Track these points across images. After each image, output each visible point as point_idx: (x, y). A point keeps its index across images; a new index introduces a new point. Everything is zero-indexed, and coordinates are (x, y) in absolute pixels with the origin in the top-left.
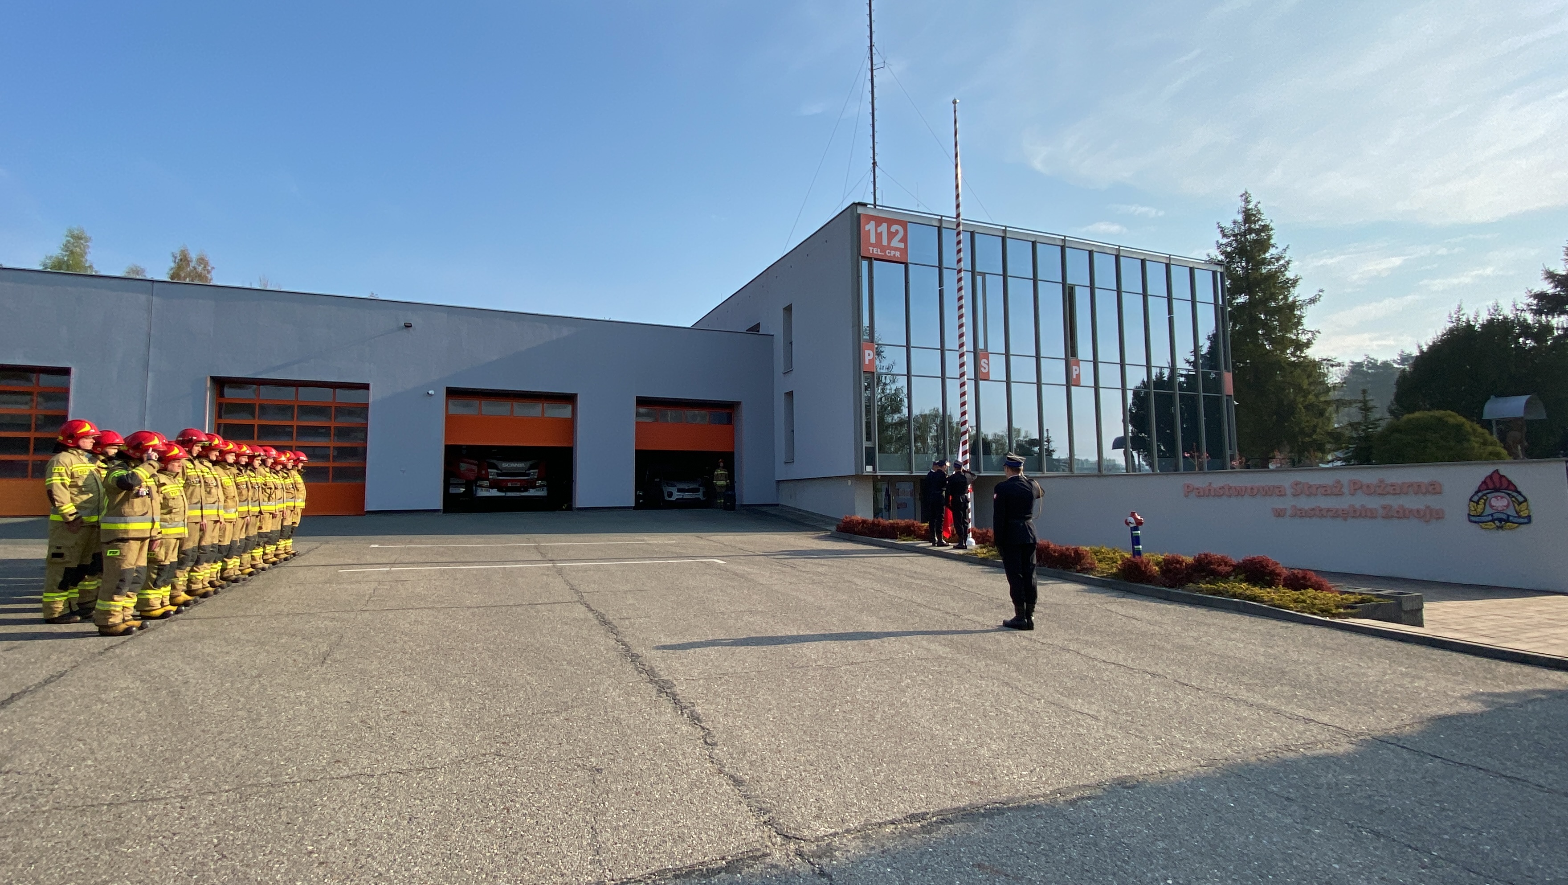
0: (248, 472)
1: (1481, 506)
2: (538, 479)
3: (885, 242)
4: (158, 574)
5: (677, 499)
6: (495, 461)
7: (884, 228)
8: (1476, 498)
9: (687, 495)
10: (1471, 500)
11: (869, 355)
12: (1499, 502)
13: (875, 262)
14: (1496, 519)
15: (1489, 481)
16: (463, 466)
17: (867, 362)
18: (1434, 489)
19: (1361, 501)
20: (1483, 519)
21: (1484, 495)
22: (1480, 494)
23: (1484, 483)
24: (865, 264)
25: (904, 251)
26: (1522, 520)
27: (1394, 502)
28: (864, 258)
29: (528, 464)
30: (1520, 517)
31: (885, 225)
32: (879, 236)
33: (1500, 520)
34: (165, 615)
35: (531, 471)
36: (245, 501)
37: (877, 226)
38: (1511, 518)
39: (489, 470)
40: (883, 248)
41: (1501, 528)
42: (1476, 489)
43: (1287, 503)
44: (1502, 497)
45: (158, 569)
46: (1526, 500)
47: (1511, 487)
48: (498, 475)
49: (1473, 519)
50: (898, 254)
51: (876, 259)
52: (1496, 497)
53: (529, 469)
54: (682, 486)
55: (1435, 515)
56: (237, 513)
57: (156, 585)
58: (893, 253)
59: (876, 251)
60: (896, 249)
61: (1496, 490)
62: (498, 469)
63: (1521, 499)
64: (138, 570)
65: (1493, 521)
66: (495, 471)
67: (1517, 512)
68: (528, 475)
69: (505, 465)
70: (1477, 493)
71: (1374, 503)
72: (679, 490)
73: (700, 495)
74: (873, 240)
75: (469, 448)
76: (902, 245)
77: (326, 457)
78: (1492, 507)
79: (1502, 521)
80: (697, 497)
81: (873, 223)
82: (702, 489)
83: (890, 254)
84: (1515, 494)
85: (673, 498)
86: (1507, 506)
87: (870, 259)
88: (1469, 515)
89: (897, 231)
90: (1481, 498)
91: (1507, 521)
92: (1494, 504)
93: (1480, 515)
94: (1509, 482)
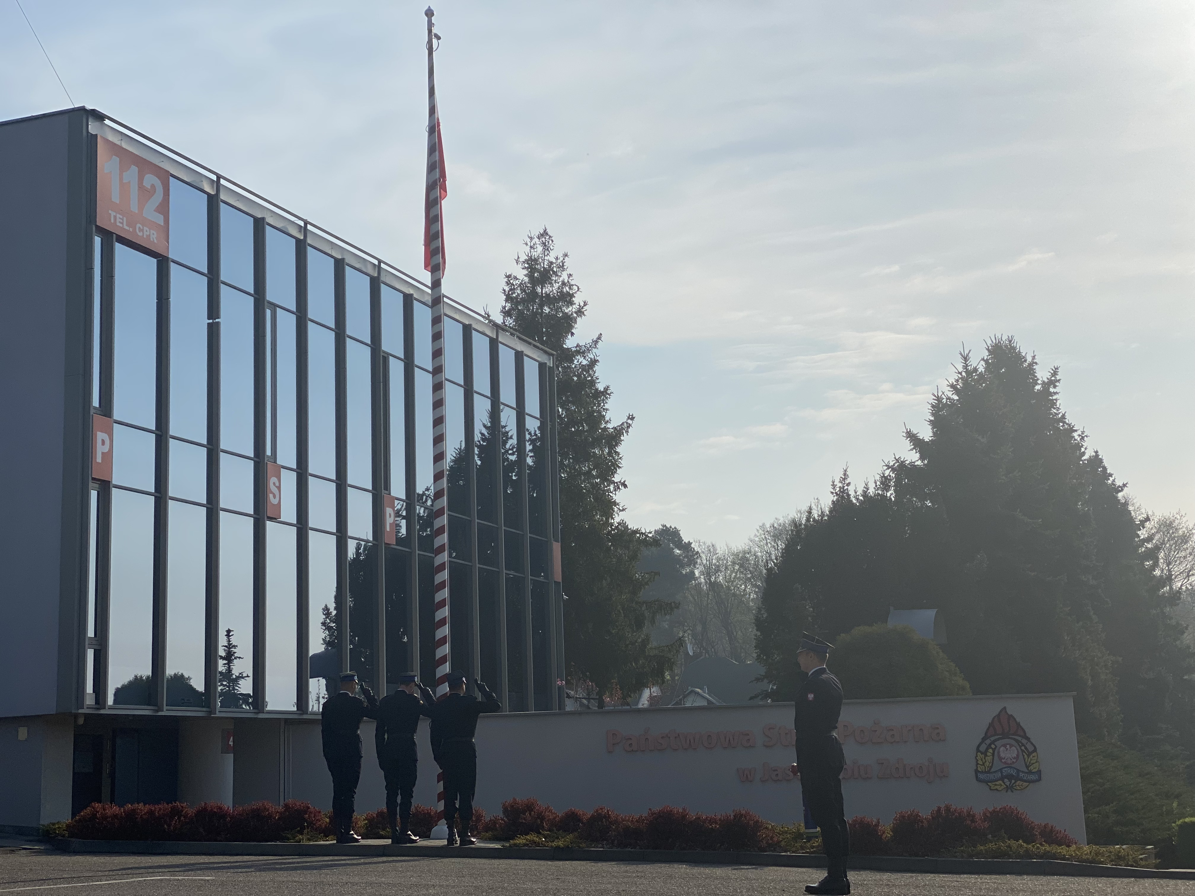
1: (989, 759)
8: (983, 748)
10: (977, 750)
11: (104, 442)
12: (1008, 752)
14: (1004, 776)
15: (995, 723)
17: (99, 459)
18: (938, 734)
20: (992, 777)
21: (993, 742)
22: (988, 742)
23: (991, 725)
24: (97, 243)
26: (1033, 777)
28: (100, 230)
30: (1030, 772)
33: (1010, 777)
38: (1021, 775)
41: (1008, 788)
42: (983, 735)
44: (1011, 746)
46: (1035, 750)
47: (1020, 731)
49: (981, 776)
51: (118, 239)
52: (1004, 746)
55: (939, 773)
59: (118, 222)
61: (1004, 735)
63: (1031, 749)
65: (1002, 779)
67: (1027, 767)
70: (984, 739)
78: (1000, 759)
79: (1012, 779)
84: (1024, 741)
86: (1017, 758)
87: (109, 235)
88: (977, 771)
89: (153, 186)
90: (989, 746)
91: (1017, 779)
92: (1002, 755)
93: (989, 772)
94: (1018, 724)
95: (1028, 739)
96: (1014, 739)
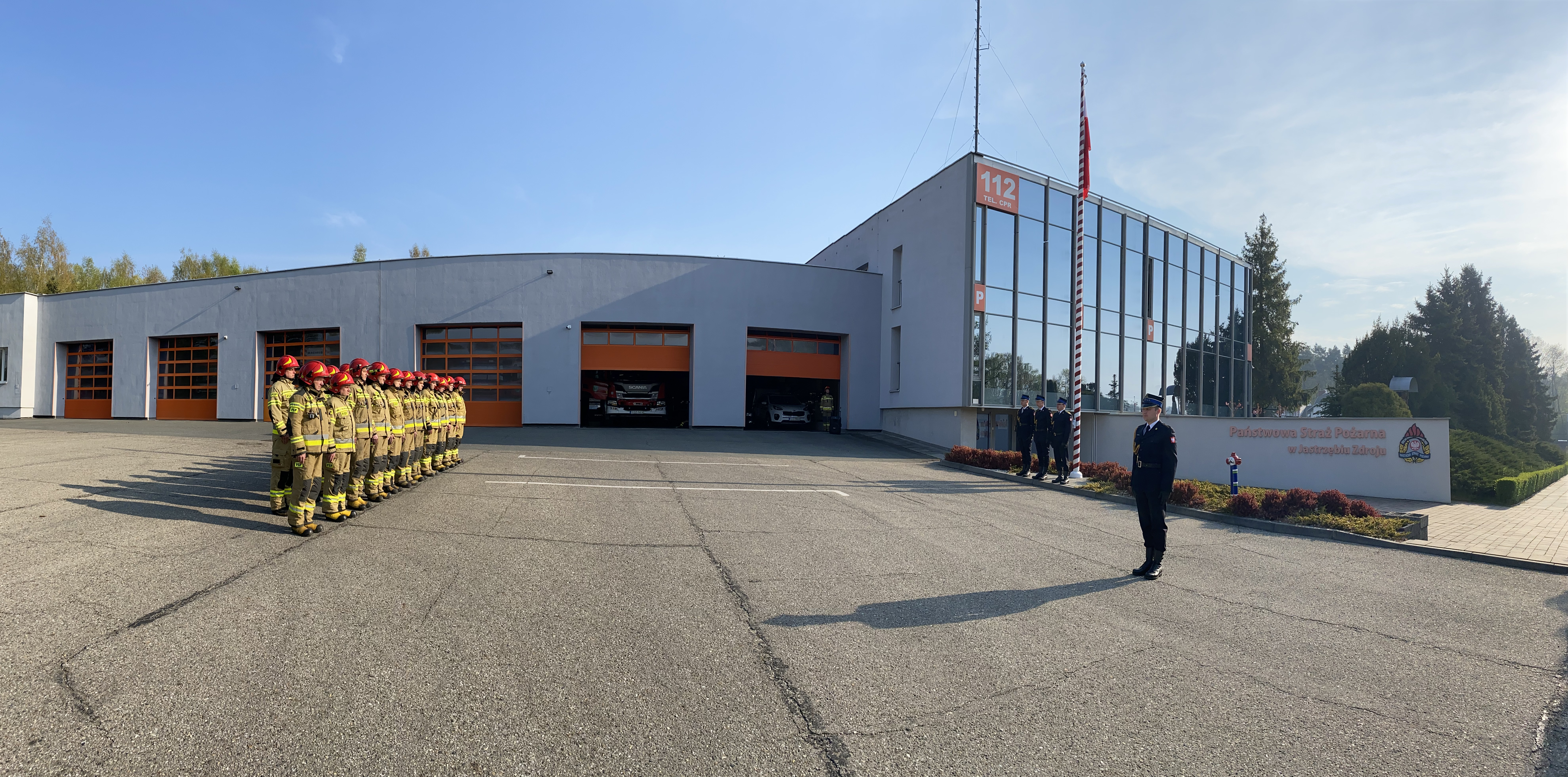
0: (415, 394)
1: (1406, 447)
2: (658, 400)
3: (999, 193)
4: (335, 483)
5: (783, 421)
6: (621, 384)
7: (997, 179)
8: (1403, 442)
9: (793, 418)
10: (1401, 443)
11: (980, 295)
12: (1415, 445)
13: (988, 211)
14: (1413, 456)
15: (1410, 431)
16: (596, 388)
17: (978, 303)
18: (1381, 435)
19: (1341, 442)
20: (1406, 456)
21: (1408, 440)
22: (1406, 439)
23: (1408, 431)
24: (979, 210)
25: (1016, 203)
26: (1426, 457)
27: (1359, 443)
28: (979, 204)
29: (650, 386)
30: (1425, 454)
31: (999, 177)
32: (993, 186)
33: (1415, 456)
34: (340, 519)
35: (653, 393)
36: (412, 418)
37: (992, 177)
38: (1421, 455)
39: (617, 392)
40: (997, 198)
41: (1415, 461)
42: (1403, 436)
43: (1296, 443)
44: (1417, 442)
45: (336, 478)
46: (1428, 444)
47: (1422, 435)
48: (624, 396)
49: (1401, 455)
50: (1009, 205)
51: (990, 207)
52: (1414, 441)
53: (651, 391)
54: (791, 410)
55: (1380, 453)
56: (404, 429)
57: (335, 493)
58: (1005, 203)
59: (989, 200)
60: (1008, 200)
61: (1414, 437)
62: (624, 391)
63: (1426, 443)
64: (316, 480)
65: (1411, 457)
66: (622, 392)
67: (1424, 452)
68: (650, 396)
69: (631, 387)
70: (1404, 438)
71: (1348, 444)
72: (785, 413)
73: (804, 418)
74: (987, 189)
75: (601, 372)
76: (1013, 198)
77: (494, 382)
78: (1411, 447)
79: (1416, 457)
80: (802, 419)
81: (988, 173)
82: (806, 413)
83: (1003, 204)
84: (1423, 440)
85: (780, 420)
86: (1419, 447)
87: (983, 206)
88: (1399, 453)
89: (1010, 184)
90: (1406, 442)
91: (1419, 457)
92: (1412, 446)
93: (1405, 453)
94: (1421, 432)
95: (1425, 439)
96: (1420, 440)
